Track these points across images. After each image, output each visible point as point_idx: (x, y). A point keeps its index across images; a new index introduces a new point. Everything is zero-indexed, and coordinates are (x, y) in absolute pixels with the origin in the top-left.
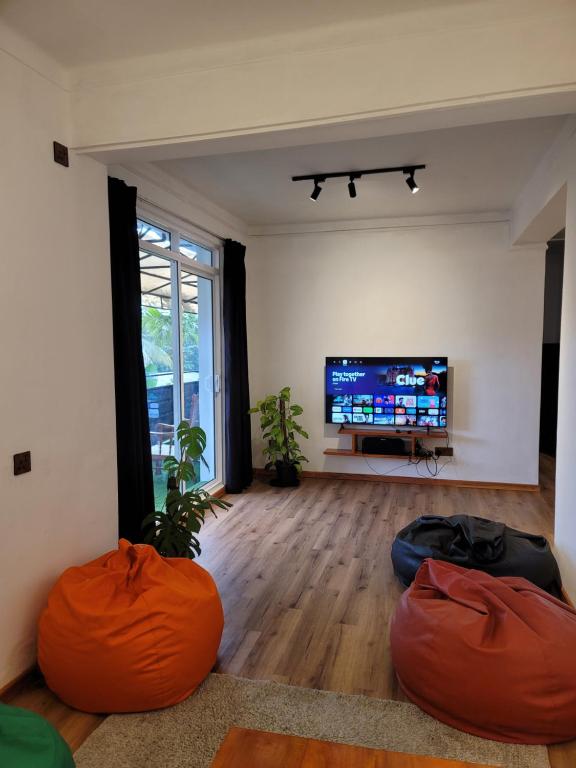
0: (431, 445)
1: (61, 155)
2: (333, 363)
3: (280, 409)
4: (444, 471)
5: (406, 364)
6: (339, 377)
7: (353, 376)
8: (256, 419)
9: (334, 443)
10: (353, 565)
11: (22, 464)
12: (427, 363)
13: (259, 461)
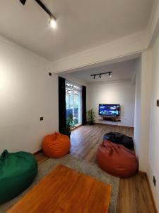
0: (117, 120)
1: (50, 74)
2: (100, 105)
3: (91, 112)
4: (119, 124)
5: (112, 105)
6: (101, 107)
7: (103, 107)
8: (87, 114)
9: (100, 118)
10: (98, 139)
11: (42, 119)
12: (116, 105)
13: (87, 121)
